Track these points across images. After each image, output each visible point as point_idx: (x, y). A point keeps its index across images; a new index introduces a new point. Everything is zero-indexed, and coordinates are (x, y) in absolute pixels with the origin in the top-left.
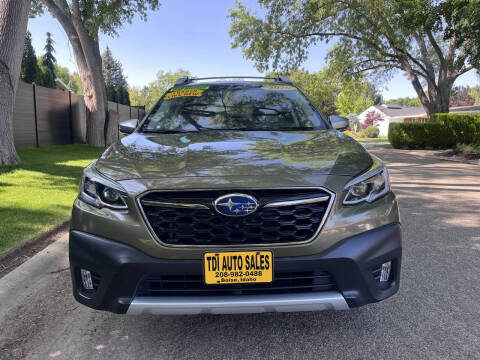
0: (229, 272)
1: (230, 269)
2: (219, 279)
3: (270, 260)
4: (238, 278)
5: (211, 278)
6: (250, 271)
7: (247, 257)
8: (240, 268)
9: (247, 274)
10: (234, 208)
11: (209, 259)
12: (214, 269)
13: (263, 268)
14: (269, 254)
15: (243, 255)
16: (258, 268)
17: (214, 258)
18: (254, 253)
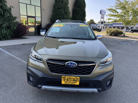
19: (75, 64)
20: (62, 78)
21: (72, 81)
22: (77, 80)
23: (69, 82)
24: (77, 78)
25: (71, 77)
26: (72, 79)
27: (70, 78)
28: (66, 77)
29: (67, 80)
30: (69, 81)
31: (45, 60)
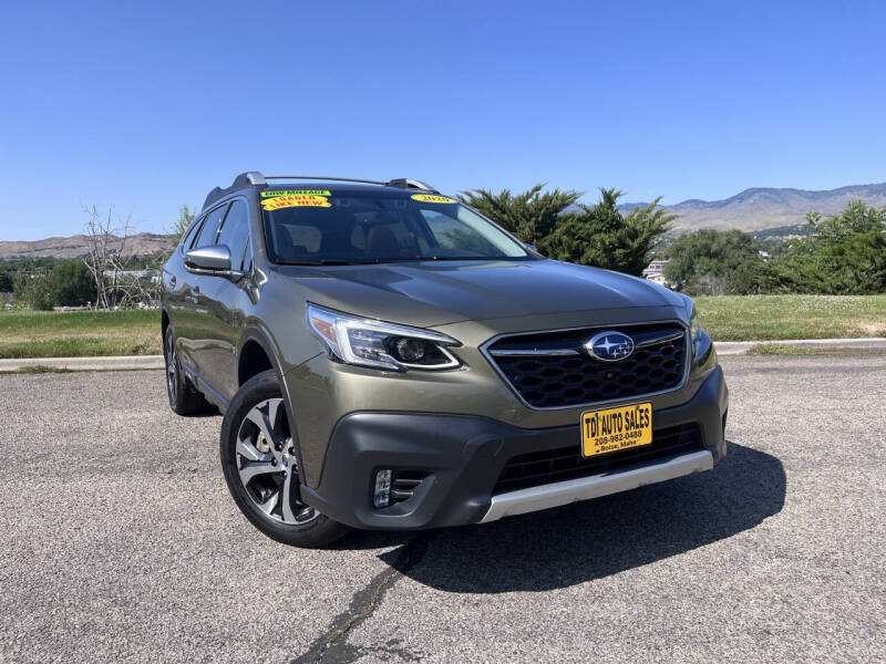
0: (609, 436)
1: (610, 432)
2: (599, 447)
3: (650, 415)
4: (618, 443)
5: (590, 448)
6: (629, 432)
7: (627, 413)
8: (620, 430)
9: (627, 436)
10: (612, 349)
11: (588, 421)
12: (593, 435)
13: (642, 426)
14: (649, 406)
15: (623, 411)
16: (637, 426)
17: (593, 419)
18: (633, 408)
19: (628, 340)
20: (585, 425)
21: (624, 431)
22: (642, 418)
23: (613, 439)
24: (641, 411)
25: (616, 411)
26: (625, 423)
27: (614, 416)
28: (601, 414)
29: (604, 430)
30: (613, 433)
31: (483, 349)
